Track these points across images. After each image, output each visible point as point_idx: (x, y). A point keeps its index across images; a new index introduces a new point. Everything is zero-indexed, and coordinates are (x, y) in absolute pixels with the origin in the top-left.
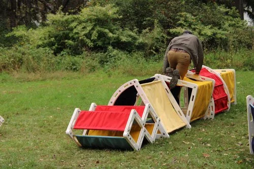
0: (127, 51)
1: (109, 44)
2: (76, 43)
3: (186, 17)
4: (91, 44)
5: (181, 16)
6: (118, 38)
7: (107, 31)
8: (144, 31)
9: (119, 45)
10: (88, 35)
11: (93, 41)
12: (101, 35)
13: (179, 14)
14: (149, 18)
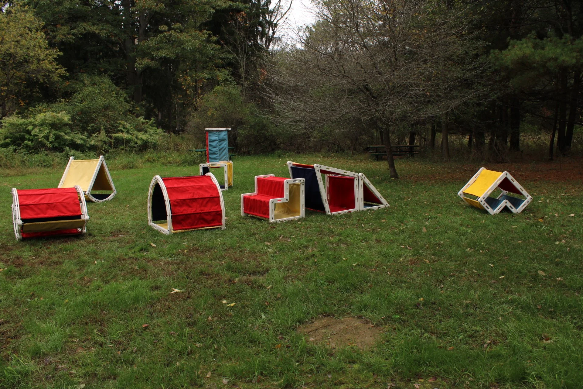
0: (81, 151)
1: (64, 144)
2: (33, 143)
3: (124, 125)
4: (50, 145)
5: (120, 124)
6: (72, 140)
7: (63, 134)
8: (94, 135)
9: (75, 146)
10: (47, 137)
11: (51, 142)
12: (57, 137)
13: (118, 122)
14: (92, 125)
